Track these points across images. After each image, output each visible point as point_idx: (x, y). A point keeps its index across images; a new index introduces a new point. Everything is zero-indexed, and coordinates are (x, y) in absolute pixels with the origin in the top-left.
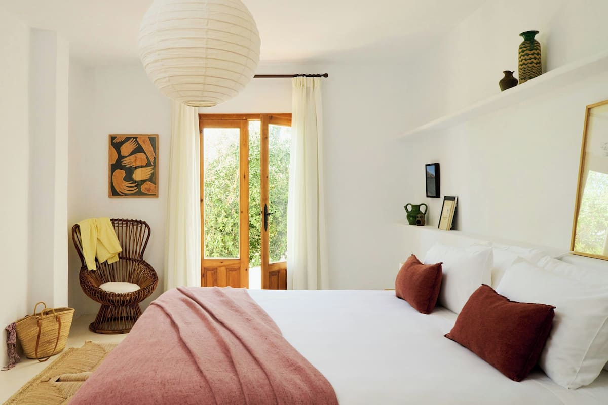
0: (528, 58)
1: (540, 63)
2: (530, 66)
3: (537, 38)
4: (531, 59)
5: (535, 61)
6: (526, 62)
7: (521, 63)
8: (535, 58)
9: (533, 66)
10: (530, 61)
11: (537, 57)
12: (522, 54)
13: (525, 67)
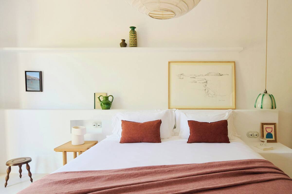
0: (132, 37)
1: (136, 39)
2: (133, 40)
3: (135, 30)
4: (133, 37)
5: (135, 39)
6: (132, 38)
7: (130, 39)
8: (135, 37)
9: (134, 40)
10: (133, 38)
11: (136, 37)
12: (130, 35)
13: (132, 40)
